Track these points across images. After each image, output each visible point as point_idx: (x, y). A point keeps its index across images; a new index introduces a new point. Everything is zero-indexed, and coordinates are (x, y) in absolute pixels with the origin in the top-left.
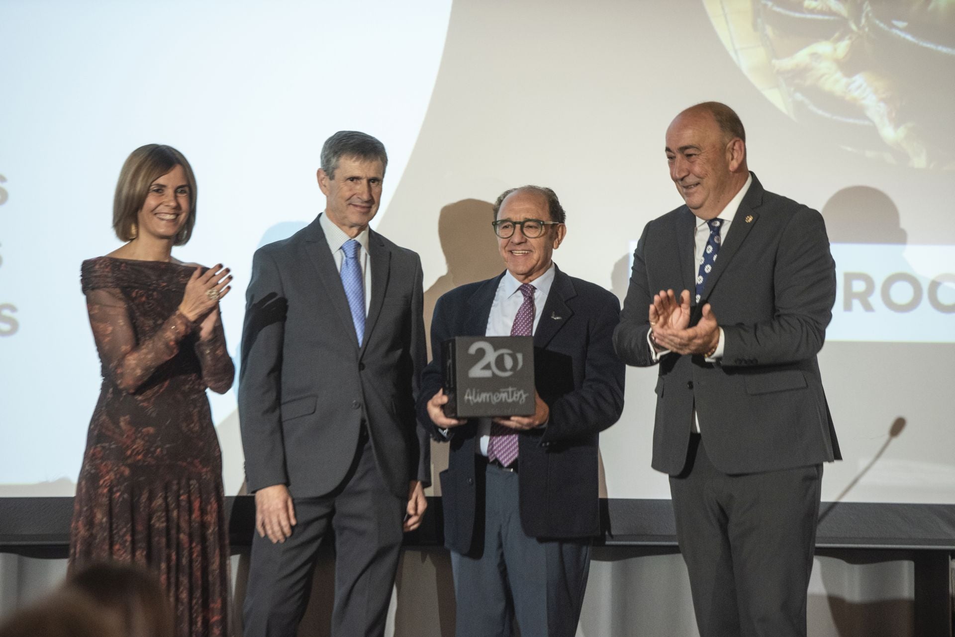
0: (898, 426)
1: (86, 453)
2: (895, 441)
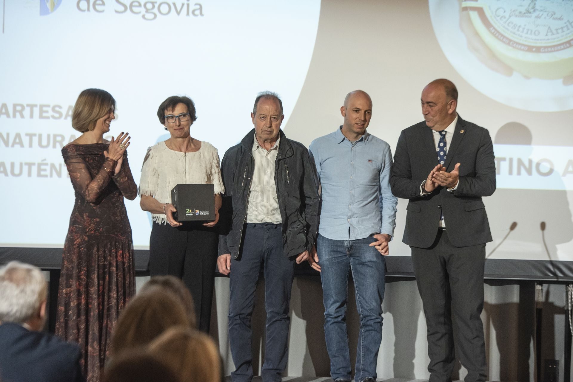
0: (514, 226)
1: (69, 229)
2: (513, 232)
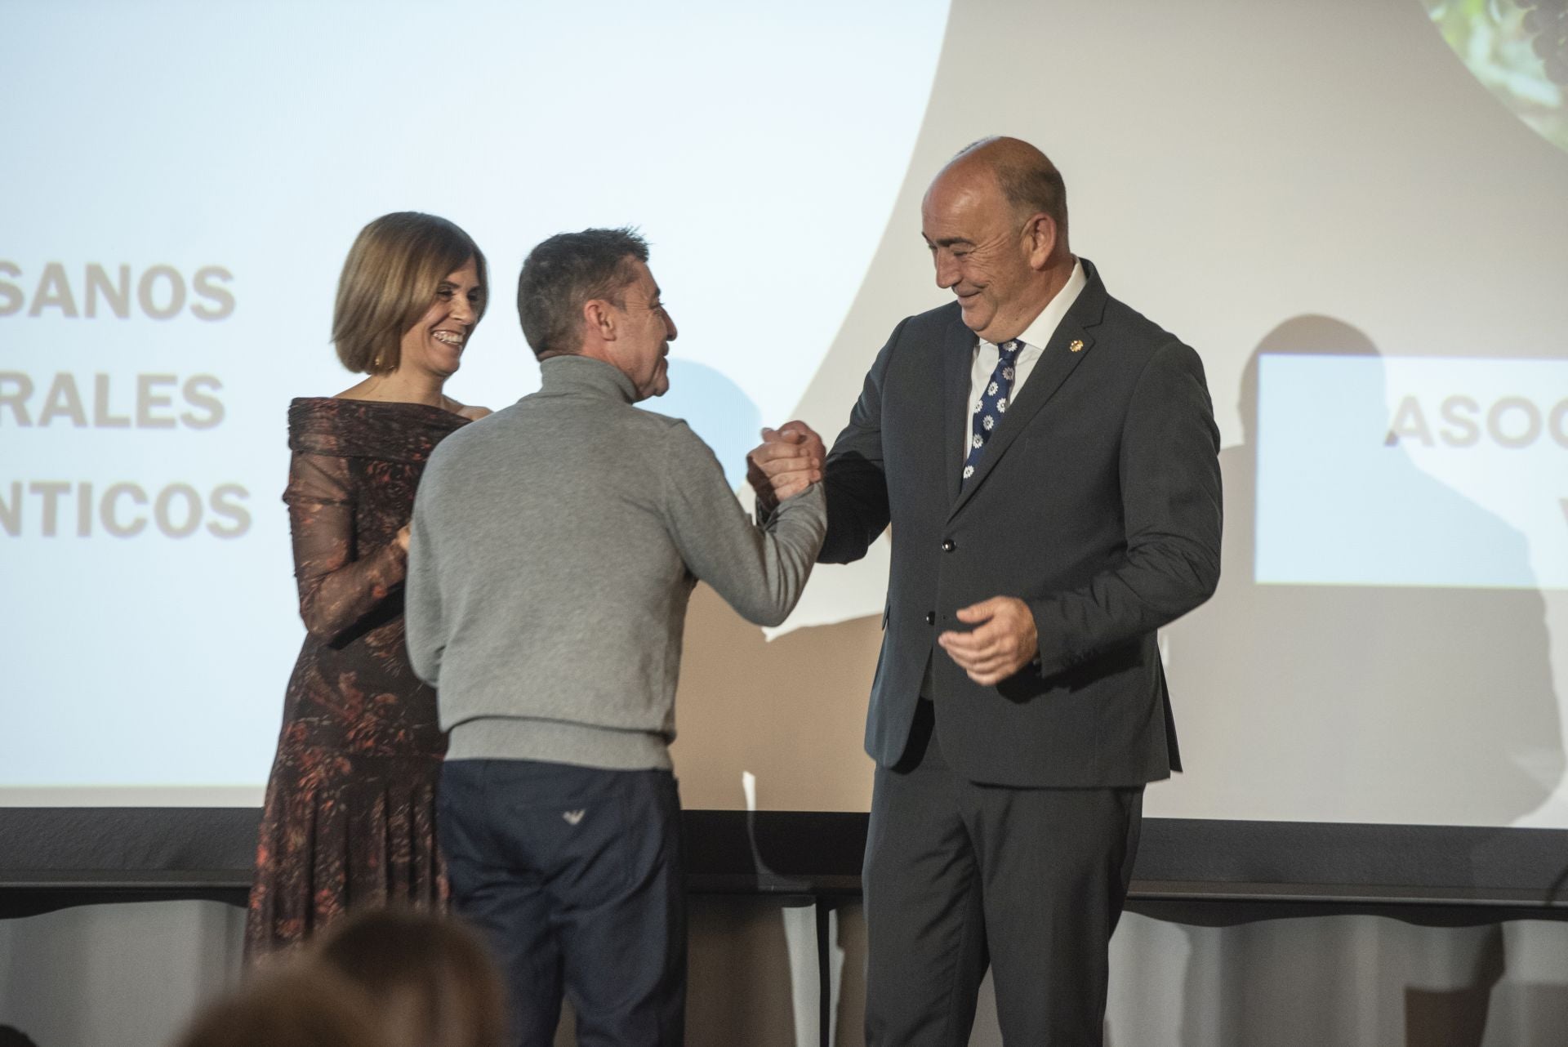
1: (283, 733)
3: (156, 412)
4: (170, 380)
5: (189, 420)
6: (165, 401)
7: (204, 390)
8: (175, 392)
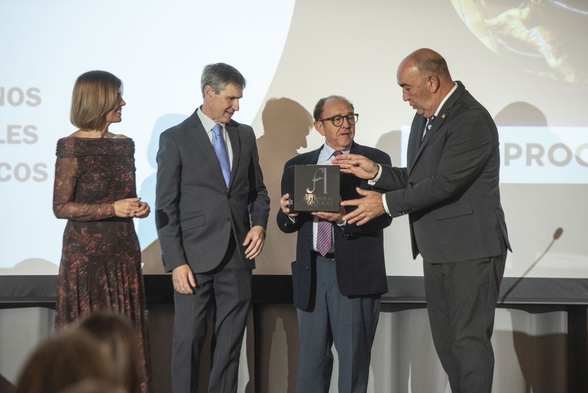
3: (14, 138)
4: (19, 127)
5: (26, 141)
6: (17, 134)
7: (31, 130)
8: (21, 131)
